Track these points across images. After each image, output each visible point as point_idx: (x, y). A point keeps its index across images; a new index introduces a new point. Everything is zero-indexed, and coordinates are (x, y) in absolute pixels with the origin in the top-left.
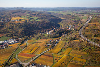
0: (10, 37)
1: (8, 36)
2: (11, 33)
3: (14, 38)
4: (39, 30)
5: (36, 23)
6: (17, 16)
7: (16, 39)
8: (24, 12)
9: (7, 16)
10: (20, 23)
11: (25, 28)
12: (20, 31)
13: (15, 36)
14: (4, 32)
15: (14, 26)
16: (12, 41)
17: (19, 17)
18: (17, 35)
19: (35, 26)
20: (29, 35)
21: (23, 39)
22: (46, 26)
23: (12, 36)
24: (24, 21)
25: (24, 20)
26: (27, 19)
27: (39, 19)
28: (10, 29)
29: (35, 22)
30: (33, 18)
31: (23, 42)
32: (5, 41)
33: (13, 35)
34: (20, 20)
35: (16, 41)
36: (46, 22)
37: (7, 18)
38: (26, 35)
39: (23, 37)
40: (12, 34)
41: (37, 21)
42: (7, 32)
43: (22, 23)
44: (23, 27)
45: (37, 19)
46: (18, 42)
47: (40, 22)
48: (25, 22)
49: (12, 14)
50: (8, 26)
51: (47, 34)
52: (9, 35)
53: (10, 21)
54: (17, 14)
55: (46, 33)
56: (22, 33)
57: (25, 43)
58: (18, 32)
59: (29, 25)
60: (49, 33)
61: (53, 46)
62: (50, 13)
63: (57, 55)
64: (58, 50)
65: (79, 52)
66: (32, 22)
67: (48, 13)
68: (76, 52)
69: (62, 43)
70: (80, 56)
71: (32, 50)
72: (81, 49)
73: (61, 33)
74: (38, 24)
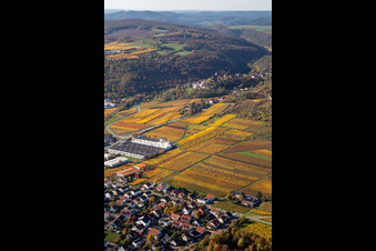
4: (180, 81)
5: (174, 60)
6: (121, 41)
8: (149, 28)
10: (126, 60)
11: (140, 74)
12: (125, 79)
17: (129, 42)
18: (116, 91)
19: (170, 67)
20: (149, 91)
21: (131, 99)
24: (138, 55)
25: (141, 50)
26: (150, 50)
27: (186, 49)
29: (171, 58)
30: (167, 45)
31: (129, 106)
34: (128, 52)
35: (112, 105)
36: (204, 59)
38: (141, 91)
39: (132, 95)
41: (179, 56)
43: (134, 59)
44: (134, 69)
45: (181, 51)
46: (115, 106)
47: (186, 58)
48: (142, 57)
51: (195, 86)
54: (124, 33)
55: (191, 86)
56: (128, 85)
57: (133, 109)
58: (118, 82)
59: (151, 65)
60: (200, 85)
61: (197, 110)
62: (238, 32)
63: (197, 127)
64: (205, 118)
65: (247, 121)
66: (163, 58)
67: (234, 31)
68: (241, 121)
69: (220, 105)
70: (244, 128)
71: (144, 118)
72: (254, 115)
73: (229, 86)
74: (179, 64)
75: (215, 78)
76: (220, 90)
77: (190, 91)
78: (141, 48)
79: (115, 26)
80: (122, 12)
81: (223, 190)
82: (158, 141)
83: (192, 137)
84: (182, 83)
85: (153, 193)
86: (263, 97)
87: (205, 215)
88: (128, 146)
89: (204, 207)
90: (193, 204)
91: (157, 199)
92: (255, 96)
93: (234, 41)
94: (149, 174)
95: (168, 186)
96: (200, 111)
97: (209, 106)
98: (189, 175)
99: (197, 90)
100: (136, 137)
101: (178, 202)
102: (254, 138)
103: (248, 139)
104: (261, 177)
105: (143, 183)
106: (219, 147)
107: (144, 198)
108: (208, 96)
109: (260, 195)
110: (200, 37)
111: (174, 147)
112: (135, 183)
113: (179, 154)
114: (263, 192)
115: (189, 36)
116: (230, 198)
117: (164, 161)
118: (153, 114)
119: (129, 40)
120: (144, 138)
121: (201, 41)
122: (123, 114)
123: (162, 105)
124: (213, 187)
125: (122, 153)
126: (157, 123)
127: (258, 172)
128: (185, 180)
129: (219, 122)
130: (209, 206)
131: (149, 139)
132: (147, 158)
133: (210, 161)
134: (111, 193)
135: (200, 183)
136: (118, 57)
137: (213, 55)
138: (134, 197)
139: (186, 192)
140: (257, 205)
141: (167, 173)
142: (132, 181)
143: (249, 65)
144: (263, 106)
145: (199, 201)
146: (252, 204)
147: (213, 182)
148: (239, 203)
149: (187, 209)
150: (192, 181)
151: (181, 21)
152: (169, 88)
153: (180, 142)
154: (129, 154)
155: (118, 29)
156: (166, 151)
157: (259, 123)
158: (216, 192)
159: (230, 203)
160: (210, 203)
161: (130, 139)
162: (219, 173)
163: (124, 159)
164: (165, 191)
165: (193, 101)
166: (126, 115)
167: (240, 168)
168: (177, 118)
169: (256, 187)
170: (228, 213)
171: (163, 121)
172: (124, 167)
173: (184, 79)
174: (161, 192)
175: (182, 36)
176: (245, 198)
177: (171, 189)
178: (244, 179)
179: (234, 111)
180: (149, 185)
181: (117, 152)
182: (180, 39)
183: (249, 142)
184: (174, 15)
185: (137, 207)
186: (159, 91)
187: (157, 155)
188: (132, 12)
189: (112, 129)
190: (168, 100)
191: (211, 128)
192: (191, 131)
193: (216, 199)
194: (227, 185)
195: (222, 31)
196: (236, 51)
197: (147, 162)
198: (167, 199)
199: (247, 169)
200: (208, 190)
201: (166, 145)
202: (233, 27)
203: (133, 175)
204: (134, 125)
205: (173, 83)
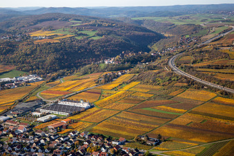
0: (28, 71)
1: (23, 69)
2: (29, 63)
3: (35, 73)
4: (94, 59)
5: (89, 43)
6: (45, 29)
7: (39, 75)
8: (67, 20)
9: (22, 29)
10: (50, 44)
11: (62, 54)
12: (50, 59)
13: (39, 69)
14: (14, 62)
15: (36, 50)
16: (32, 78)
17: (51, 30)
18: (43, 68)
19: (86, 49)
20: (69, 67)
21: (55, 74)
23: (32, 69)
24: (60, 40)
25: (61, 36)
26: (68, 36)
27: (98, 35)
28: (27, 55)
29: (86, 42)
30: (83, 32)
31: (54, 79)
32: (16, 78)
33: (34, 67)
34: (51, 37)
35: (40, 79)
36: (113, 42)
37: (21, 34)
38: (63, 68)
39: (56, 71)
40: (32, 66)
41: (92, 40)
42: (20, 62)
43: (56, 43)
44: (56, 50)
45: (94, 36)
46: (43, 80)
47: (98, 41)
48: (63, 41)
49: (35, 24)
50: (24, 48)
51: (106, 62)
52: (25, 67)
53: (27, 39)
54: (47, 24)
55: (104, 62)
56: (52, 63)
57: (58, 81)
58: (44, 61)
59: (71, 47)
60: (111, 61)
61: (108, 80)
62: (140, 22)
63: (110, 92)
64: (116, 85)
65: (149, 86)
66: (80, 41)
67: (136, 21)
68: (144, 86)
69: (127, 76)
70: (146, 91)
71: (67, 87)
72: (154, 81)
73: (134, 62)
74: (93, 46)
75: (122, 56)
76: (127, 65)
77: (102, 66)
78: (62, 34)
79: (40, 19)
80: (44, 8)
81: (132, 135)
82: (79, 102)
83: (105, 99)
84: (96, 61)
85: (77, 138)
86: (161, 68)
87: (118, 152)
88: (56, 107)
89: (117, 147)
90: (109, 145)
91: (81, 143)
92: (155, 68)
93: (136, 29)
94: (73, 126)
95: (89, 133)
96: (112, 80)
97: (118, 76)
98: (105, 126)
99: (108, 65)
100: (61, 100)
101: (97, 144)
102: (155, 98)
103: (150, 99)
104: (160, 125)
105: (69, 132)
106: (128, 105)
107: (71, 142)
108: (118, 70)
109: (160, 137)
110: (109, 26)
111: (92, 107)
112: (63, 132)
113: (96, 111)
114: (162, 135)
115: (100, 25)
116: (137, 140)
117: (85, 117)
118: (73, 84)
119: (51, 29)
120: (68, 101)
121: (110, 29)
122: (49, 85)
123: (81, 77)
124: (124, 133)
125: (51, 112)
126: (78, 90)
127: (158, 121)
128: (102, 129)
129: (126, 88)
130: (122, 146)
131: (72, 101)
132: (71, 115)
133: (121, 115)
134: (45, 140)
135: (113, 131)
136: (43, 42)
137: (120, 39)
138: (63, 142)
139: (103, 137)
140: (157, 144)
141: (88, 125)
142: (60, 131)
143: (149, 47)
144: (160, 75)
145: (113, 143)
146: (154, 143)
147: (124, 129)
148: (144, 143)
149: (105, 148)
150: (107, 130)
151: (93, 14)
152: (85, 64)
153: (97, 103)
154: (57, 113)
155: (42, 21)
156: (86, 109)
157: (158, 87)
158: (126, 136)
159: (138, 144)
160: (122, 144)
161: (57, 102)
162: (128, 123)
163: (53, 116)
164: (87, 137)
165: (105, 73)
166: (52, 86)
167: (144, 119)
168: (93, 86)
169: (157, 132)
170: (136, 150)
171: (82, 88)
172: (54, 121)
173: (97, 58)
174: (84, 138)
175: (94, 25)
176: (148, 139)
177: (91, 135)
178: (148, 127)
179: (138, 79)
180: (74, 133)
181: (47, 111)
182: (93, 27)
183: (151, 101)
184: (87, 10)
185: (66, 149)
186: (77, 68)
187: (79, 113)
188: (51, 9)
189: (42, 95)
190: (85, 73)
191: (120, 92)
192: (105, 95)
193: (127, 141)
194: (134, 131)
195: (127, 22)
196: (138, 36)
197: (71, 118)
198: (89, 142)
199: (149, 120)
200: (120, 135)
201: (86, 105)
202: (136, 19)
203: (61, 127)
204: (59, 92)
205: (88, 61)
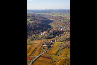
5: (29, 24)
22: (39, 27)
36: (38, 24)
45: (29, 21)
47: (32, 23)
55: (40, 35)
60: (43, 34)
61: (49, 47)
74: (31, 26)
75: (48, 31)
97: (52, 44)
205: (31, 33)
